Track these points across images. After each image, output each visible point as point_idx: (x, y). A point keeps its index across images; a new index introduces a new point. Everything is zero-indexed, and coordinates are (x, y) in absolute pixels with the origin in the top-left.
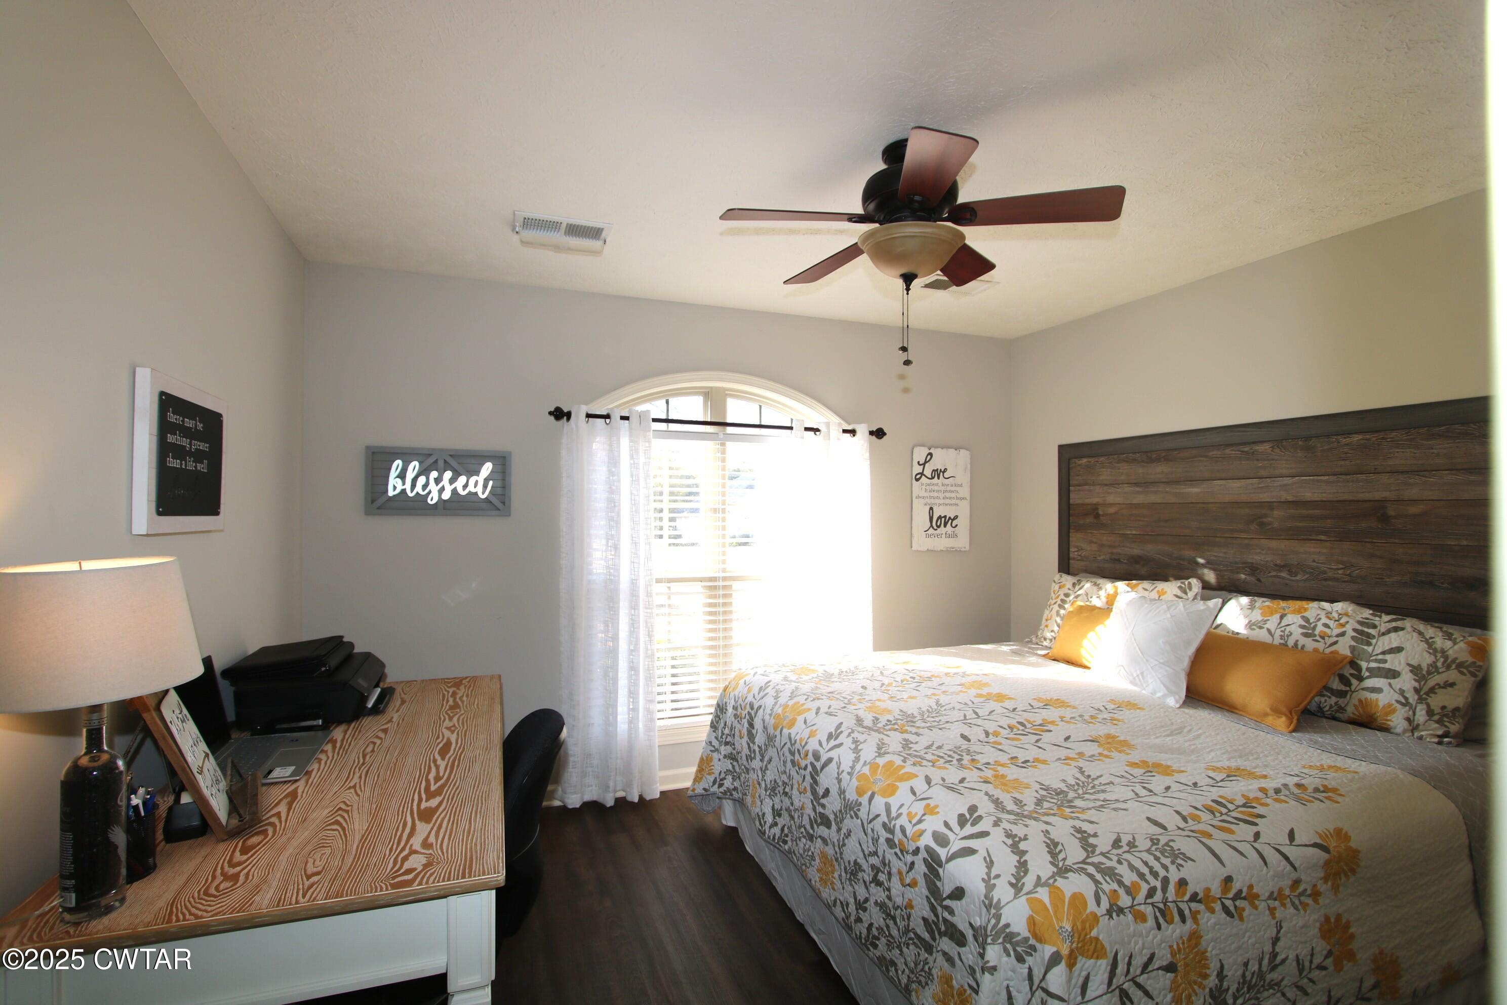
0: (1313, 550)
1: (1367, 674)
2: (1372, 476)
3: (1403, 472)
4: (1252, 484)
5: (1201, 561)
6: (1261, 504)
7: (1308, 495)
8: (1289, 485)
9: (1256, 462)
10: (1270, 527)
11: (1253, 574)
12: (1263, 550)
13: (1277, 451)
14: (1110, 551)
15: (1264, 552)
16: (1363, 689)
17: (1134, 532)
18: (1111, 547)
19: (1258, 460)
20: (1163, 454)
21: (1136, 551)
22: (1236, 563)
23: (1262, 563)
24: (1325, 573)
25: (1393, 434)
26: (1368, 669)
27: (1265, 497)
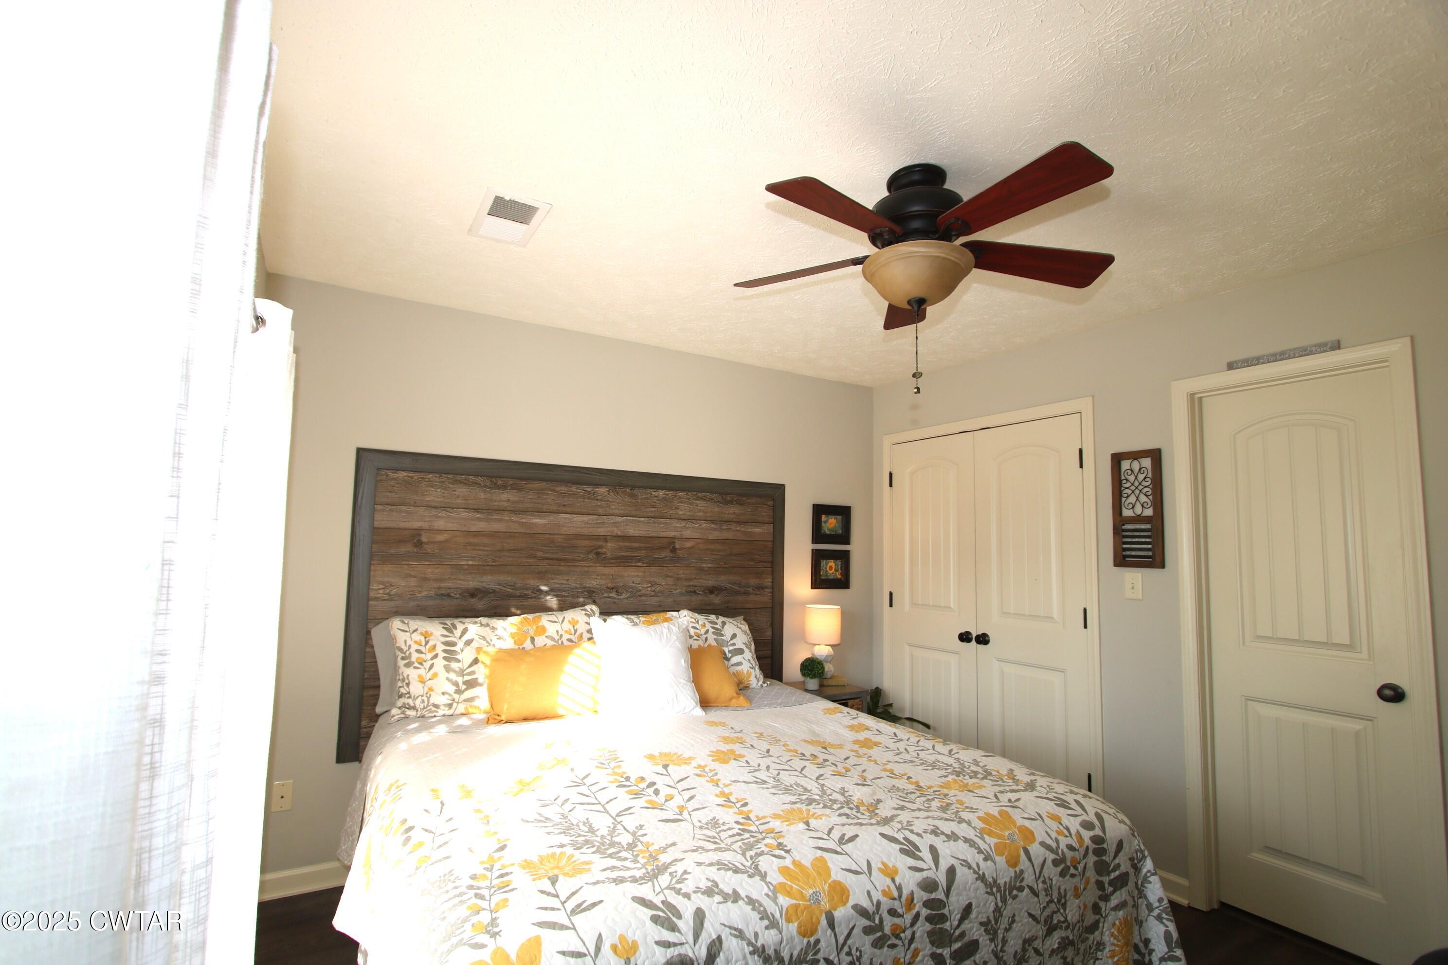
0: (633, 574)
1: (730, 655)
2: (668, 521)
3: (684, 520)
4: (592, 520)
5: (544, 588)
6: (598, 537)
7: (632, 531)
8: (619, 523)
9: (596, 502)
10: (604, 556)
11: (590, 597)
12: (598, 575)
13: (612, 494)
14: (436, 585)
15: (599, 577)
16: (732, 665)
17: (470, 563)
18: (436, 580)
19: (597, 500)
20: (511, 483)
21: (473, 582)
22: (577, 588)
23: (598, 586)
24: (640, 591)
25: (680, 494)
26: (729, 652)
27: (602, 531)
